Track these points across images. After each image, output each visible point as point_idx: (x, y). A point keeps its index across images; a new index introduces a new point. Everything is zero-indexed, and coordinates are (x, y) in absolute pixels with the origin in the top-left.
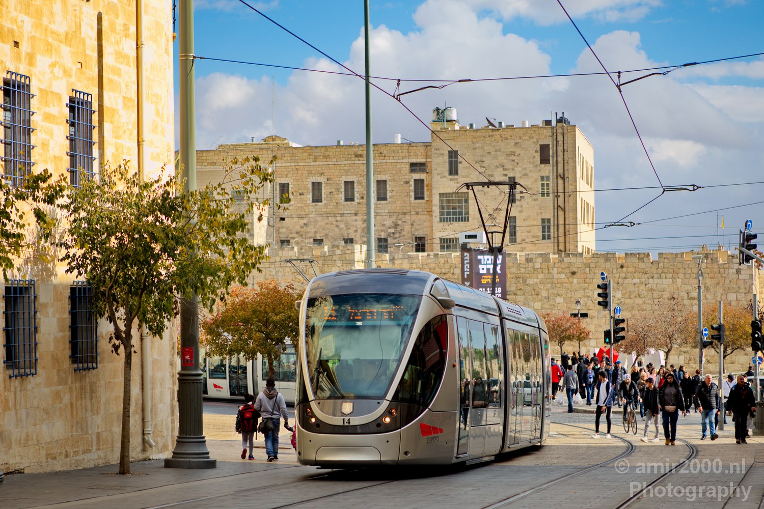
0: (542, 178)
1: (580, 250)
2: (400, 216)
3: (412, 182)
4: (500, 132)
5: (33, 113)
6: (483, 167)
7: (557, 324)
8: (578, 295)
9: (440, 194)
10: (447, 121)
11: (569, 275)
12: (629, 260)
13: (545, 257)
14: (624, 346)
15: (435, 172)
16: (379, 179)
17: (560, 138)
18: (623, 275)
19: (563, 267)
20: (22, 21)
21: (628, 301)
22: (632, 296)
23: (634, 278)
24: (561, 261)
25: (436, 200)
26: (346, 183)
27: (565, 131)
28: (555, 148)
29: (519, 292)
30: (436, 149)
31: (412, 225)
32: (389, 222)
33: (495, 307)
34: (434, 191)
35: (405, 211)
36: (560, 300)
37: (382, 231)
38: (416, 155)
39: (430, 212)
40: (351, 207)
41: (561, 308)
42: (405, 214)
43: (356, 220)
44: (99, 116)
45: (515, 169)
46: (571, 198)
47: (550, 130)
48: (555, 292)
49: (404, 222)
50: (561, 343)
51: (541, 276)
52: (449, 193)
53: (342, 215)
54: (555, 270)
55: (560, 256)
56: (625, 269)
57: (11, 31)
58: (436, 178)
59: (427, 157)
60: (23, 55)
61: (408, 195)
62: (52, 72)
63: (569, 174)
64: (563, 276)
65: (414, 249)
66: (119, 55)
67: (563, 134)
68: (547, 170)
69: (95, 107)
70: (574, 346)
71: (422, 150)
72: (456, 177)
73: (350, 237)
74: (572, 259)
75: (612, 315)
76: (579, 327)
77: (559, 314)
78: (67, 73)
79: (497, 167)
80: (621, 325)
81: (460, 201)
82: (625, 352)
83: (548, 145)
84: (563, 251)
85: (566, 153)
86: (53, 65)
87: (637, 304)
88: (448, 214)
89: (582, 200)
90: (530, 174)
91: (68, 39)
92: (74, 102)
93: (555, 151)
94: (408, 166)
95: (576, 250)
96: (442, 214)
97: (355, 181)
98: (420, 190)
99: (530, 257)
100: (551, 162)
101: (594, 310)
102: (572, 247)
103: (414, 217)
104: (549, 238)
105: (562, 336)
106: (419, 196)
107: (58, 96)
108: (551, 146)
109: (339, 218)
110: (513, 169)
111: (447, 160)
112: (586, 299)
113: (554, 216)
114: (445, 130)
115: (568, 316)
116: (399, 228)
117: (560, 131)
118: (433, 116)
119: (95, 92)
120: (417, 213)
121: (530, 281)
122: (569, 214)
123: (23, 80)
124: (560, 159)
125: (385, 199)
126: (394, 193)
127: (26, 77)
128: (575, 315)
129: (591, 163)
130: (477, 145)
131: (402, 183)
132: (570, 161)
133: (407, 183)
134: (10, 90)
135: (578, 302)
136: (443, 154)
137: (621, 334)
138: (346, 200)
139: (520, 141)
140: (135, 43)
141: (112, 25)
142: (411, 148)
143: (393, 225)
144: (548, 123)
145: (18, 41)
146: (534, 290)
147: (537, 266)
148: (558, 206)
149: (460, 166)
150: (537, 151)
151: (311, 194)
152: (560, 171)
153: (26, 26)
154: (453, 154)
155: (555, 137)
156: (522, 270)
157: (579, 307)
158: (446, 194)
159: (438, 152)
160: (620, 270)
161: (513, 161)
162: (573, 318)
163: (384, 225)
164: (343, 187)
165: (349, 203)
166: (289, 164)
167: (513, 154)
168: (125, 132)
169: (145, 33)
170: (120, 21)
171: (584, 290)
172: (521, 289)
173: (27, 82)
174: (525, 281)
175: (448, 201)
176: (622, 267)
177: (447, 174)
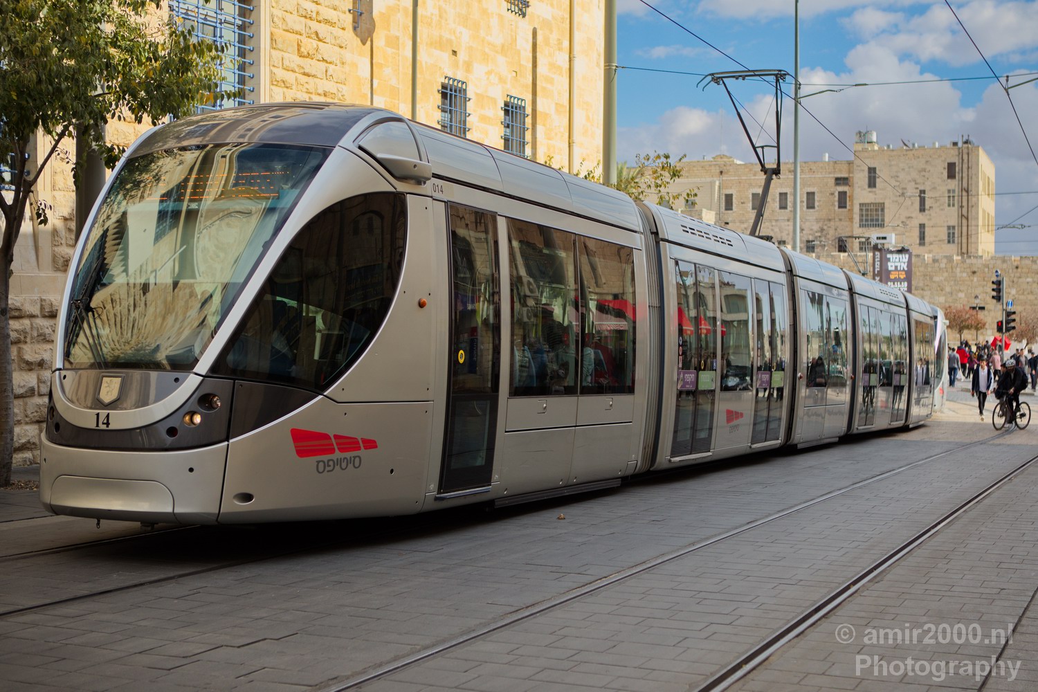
0: (949, 191)
1: (980, 254)
2: (826, 223)
3: (837, 194)
4: (913, 152)
5: (469, 115)
6: (897, 181)
7: (957, 316)
8: (978, 291)
9: (860, 204)
10: (868, 143)
11: (970, 274)
12: (1023, 262)
13: (950, 259)
14: (1014, 336)
15: (856, 186)
16: (809, 191)
17: (965, 157)
18: (1018, 275)
19: (965, 267)
20: (461, 33)
21: (1022, 297)
22: (1025, 293)
23: (1028, 277)
24: (964, 262)
25: (856, 209)
26: (781, 194)
27: (970, 151)
28: (961, 166)
29: (926, 288)
30: (857, 166)
31: (836, 229)
32: (816, 227)
33: (903, 301)
34: (855, 202)
35: (830, 218)
36: (961, 295)
37: (810, 234)
38: (840, 171)
39: (851, 219)
40: (786, 213)
41: (962, 301)
42: (830, 220)
43: (788, 225)
44: (532, 120)
45: (926, 183)
46: (973, 209)
47: (957, 151)
48: (957, 288)
49: (830, 227)
50: (960, 332)
51: (946, 274)
52: (868, 204)
53: (777, 221)
54: (958, 270)
55: (963, 257)
56: (1019, 270)
57: (449, 41)
58: (857, 191)
59: (850, 172)
60: (461, 63)
61: (833, 205)
62: (488, 78)
63: (972, 188)
64: (965, 275)
65: (837, 250)
66: (553, 66)
67: (968, 154)
68: (953, 184)
69: (529, 110)
70: (973, 335)
71: (846, 167)
72: (874, 189)
73: (783, 239)
74: (973, 261)
75: (1005, 307)
76: (977, 319)
77: (959, 306)
78: (502, 80)
79: (910, 181)
80: (1013, 317)
81: (877, 210)
82: (1015, 340)
83: (955, 164)
84: (965, 253)
85: (970, 170)
86: (489, 73)
87: (1030, 300)
88: (867, 220)
89: (984, 211)
90: (938, 188)
91: (503, 50)
92: (508, 106)
93: (960, 169)
94: (833, 181)
95: (977, 253)
96: (861, 220)
97: (789, 193)
98: (843, 200)
99: (936, 258)
100: (957, 177)
101: (991, 304)
102: (973, 250)
103: (838, 223)
104: (954, 242)
105: (962, 325)
106: (842, 205)
107: (494, 101)
108: (957, 164)
109: (774, 224)
110: (924, 183)
111: (867, 176)
112: (985, 295)
113: (958, 223)
114: (865, 150)
115: (967, 308)
116: (824, 233)
117: (965, 151)
118: (856, 138)
119: (528, 97)
120: (840, 220)
121: (936, 279)
122: (972, 222)
123: (460, 85)
124: (965, 175)
125: (813, 207)
126: (821, 203)
127: (463, 83)
128: (974, 308)
129: (993, 179)
130: (893, 163)
131: (828, 194)
132: (974, 177)
133: (832, 194)
134: (447, 93)
135: (976, 297)
136: (864, 170)
137: (1012, 324)
138: (781, 208)
139: (930, 159)
140: (568, 56)
141: (547, 41)
142: (836, 165)
143: (819, 229)
144: (955, 144)
145: (456, 50)
146: (939, 286)
147: (943, 265)
148: (962, 215)
149: (878, 180)
150: (945, 168)
151: (751, 203)
152: (965, 185)
153: (464, 38)
154: (872, 171)
155: (961, 156)
156: (929, 269)
157: (977, 301)
158: (866, 204)
159: (859, 168)
160: (1015, 270)
161: (924, 176)
162: (971, 310)
163: (812, 230)
164: (778, 198)
165: (783, 211)
166: (733, 178)
167: (924, 170)
168: (556, 134)
169: (577, 48)
170: (554, 37)
171: (983, 287)
172: (927, 285)
173: (464, 87)
174: (931, 278)
175: (867, 210)
176: (1017, 268)
177: (866, 186)
